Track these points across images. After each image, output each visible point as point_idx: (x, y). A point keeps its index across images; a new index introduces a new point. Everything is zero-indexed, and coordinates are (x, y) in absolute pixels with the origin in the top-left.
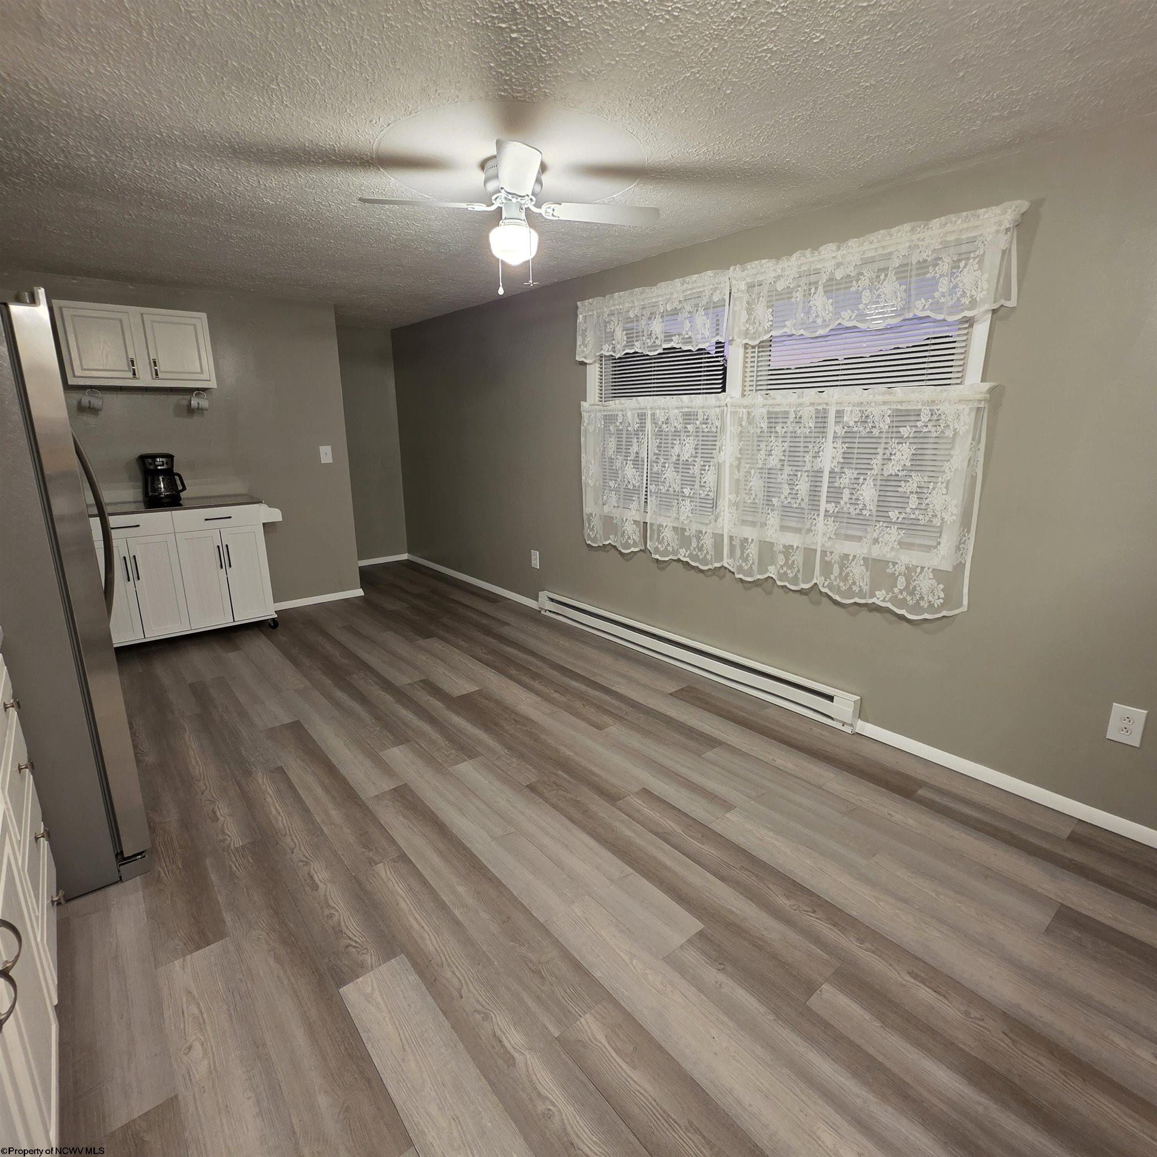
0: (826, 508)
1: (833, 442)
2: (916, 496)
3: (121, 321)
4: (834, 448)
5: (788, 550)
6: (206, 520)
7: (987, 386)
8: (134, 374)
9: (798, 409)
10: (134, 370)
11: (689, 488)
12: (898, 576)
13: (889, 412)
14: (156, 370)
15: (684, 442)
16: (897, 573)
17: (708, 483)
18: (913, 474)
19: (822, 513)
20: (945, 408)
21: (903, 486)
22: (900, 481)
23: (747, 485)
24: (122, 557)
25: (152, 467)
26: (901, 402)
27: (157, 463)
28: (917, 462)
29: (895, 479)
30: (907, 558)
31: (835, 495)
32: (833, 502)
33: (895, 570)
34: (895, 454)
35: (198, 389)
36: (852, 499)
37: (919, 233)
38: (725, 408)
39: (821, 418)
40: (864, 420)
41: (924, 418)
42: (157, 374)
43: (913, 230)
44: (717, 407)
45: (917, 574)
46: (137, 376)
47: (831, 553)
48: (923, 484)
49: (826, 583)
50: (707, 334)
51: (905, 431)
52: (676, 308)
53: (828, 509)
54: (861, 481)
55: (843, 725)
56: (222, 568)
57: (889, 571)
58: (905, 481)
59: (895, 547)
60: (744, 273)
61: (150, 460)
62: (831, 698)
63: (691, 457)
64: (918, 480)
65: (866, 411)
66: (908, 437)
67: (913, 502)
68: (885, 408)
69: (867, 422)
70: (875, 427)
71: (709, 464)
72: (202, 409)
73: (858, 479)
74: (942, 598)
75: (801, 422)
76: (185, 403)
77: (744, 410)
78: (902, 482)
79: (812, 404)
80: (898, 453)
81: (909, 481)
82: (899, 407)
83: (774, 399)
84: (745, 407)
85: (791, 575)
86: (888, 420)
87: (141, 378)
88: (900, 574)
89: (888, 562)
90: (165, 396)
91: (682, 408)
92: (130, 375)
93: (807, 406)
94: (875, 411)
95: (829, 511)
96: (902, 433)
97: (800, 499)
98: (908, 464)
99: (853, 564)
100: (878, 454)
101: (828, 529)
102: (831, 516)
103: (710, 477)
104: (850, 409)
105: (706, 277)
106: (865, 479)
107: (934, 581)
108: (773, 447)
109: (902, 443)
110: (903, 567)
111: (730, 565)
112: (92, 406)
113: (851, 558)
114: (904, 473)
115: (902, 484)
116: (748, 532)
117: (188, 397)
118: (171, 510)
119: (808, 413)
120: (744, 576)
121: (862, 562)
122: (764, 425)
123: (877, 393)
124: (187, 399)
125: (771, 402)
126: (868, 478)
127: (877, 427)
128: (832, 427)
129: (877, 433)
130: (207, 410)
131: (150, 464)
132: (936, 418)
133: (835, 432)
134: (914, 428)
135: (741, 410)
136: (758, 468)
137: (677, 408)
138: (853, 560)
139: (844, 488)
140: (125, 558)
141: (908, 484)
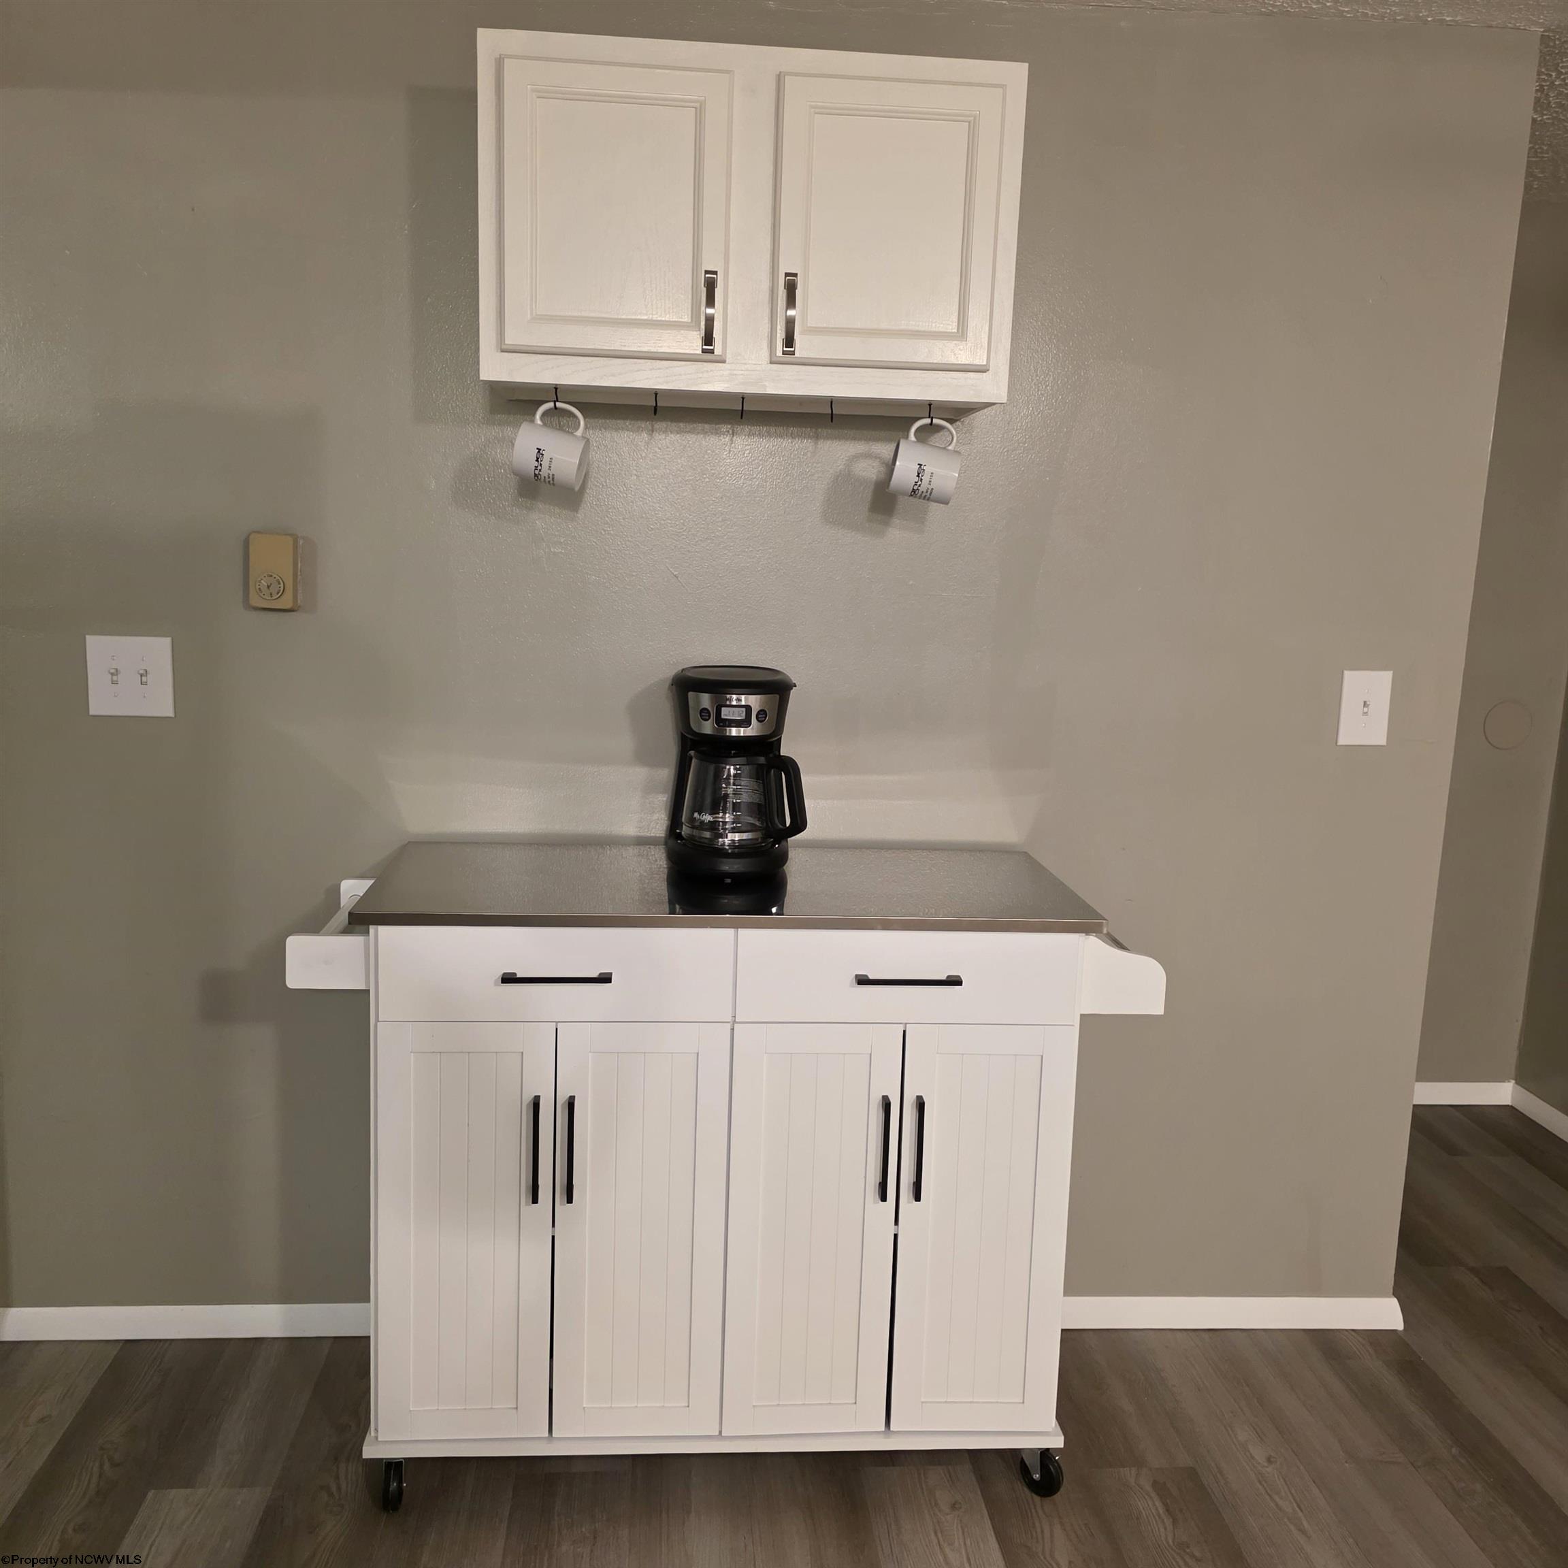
3: (700, 111)
6: (863, 981)
8: (708, 339)
10: (710, 321)
14: (790, 324)
24: (528, 1098)
25: (708, 728)
27: (726, 713)
35: (930, 408)
42: (789, 341)
46: (718, 348)
56: (884, 1198)
61: (706, 700)
72: (928, 497)
76: (870, 471)
87: (729, 358)
90: (807, 444)
92: (694, 344)
112: (545, 472)
117: (886, 450)
118: (736, 926)
124: (877, 457)
130: (945, 502)
131: (705, 714)
140: (536, 1104)
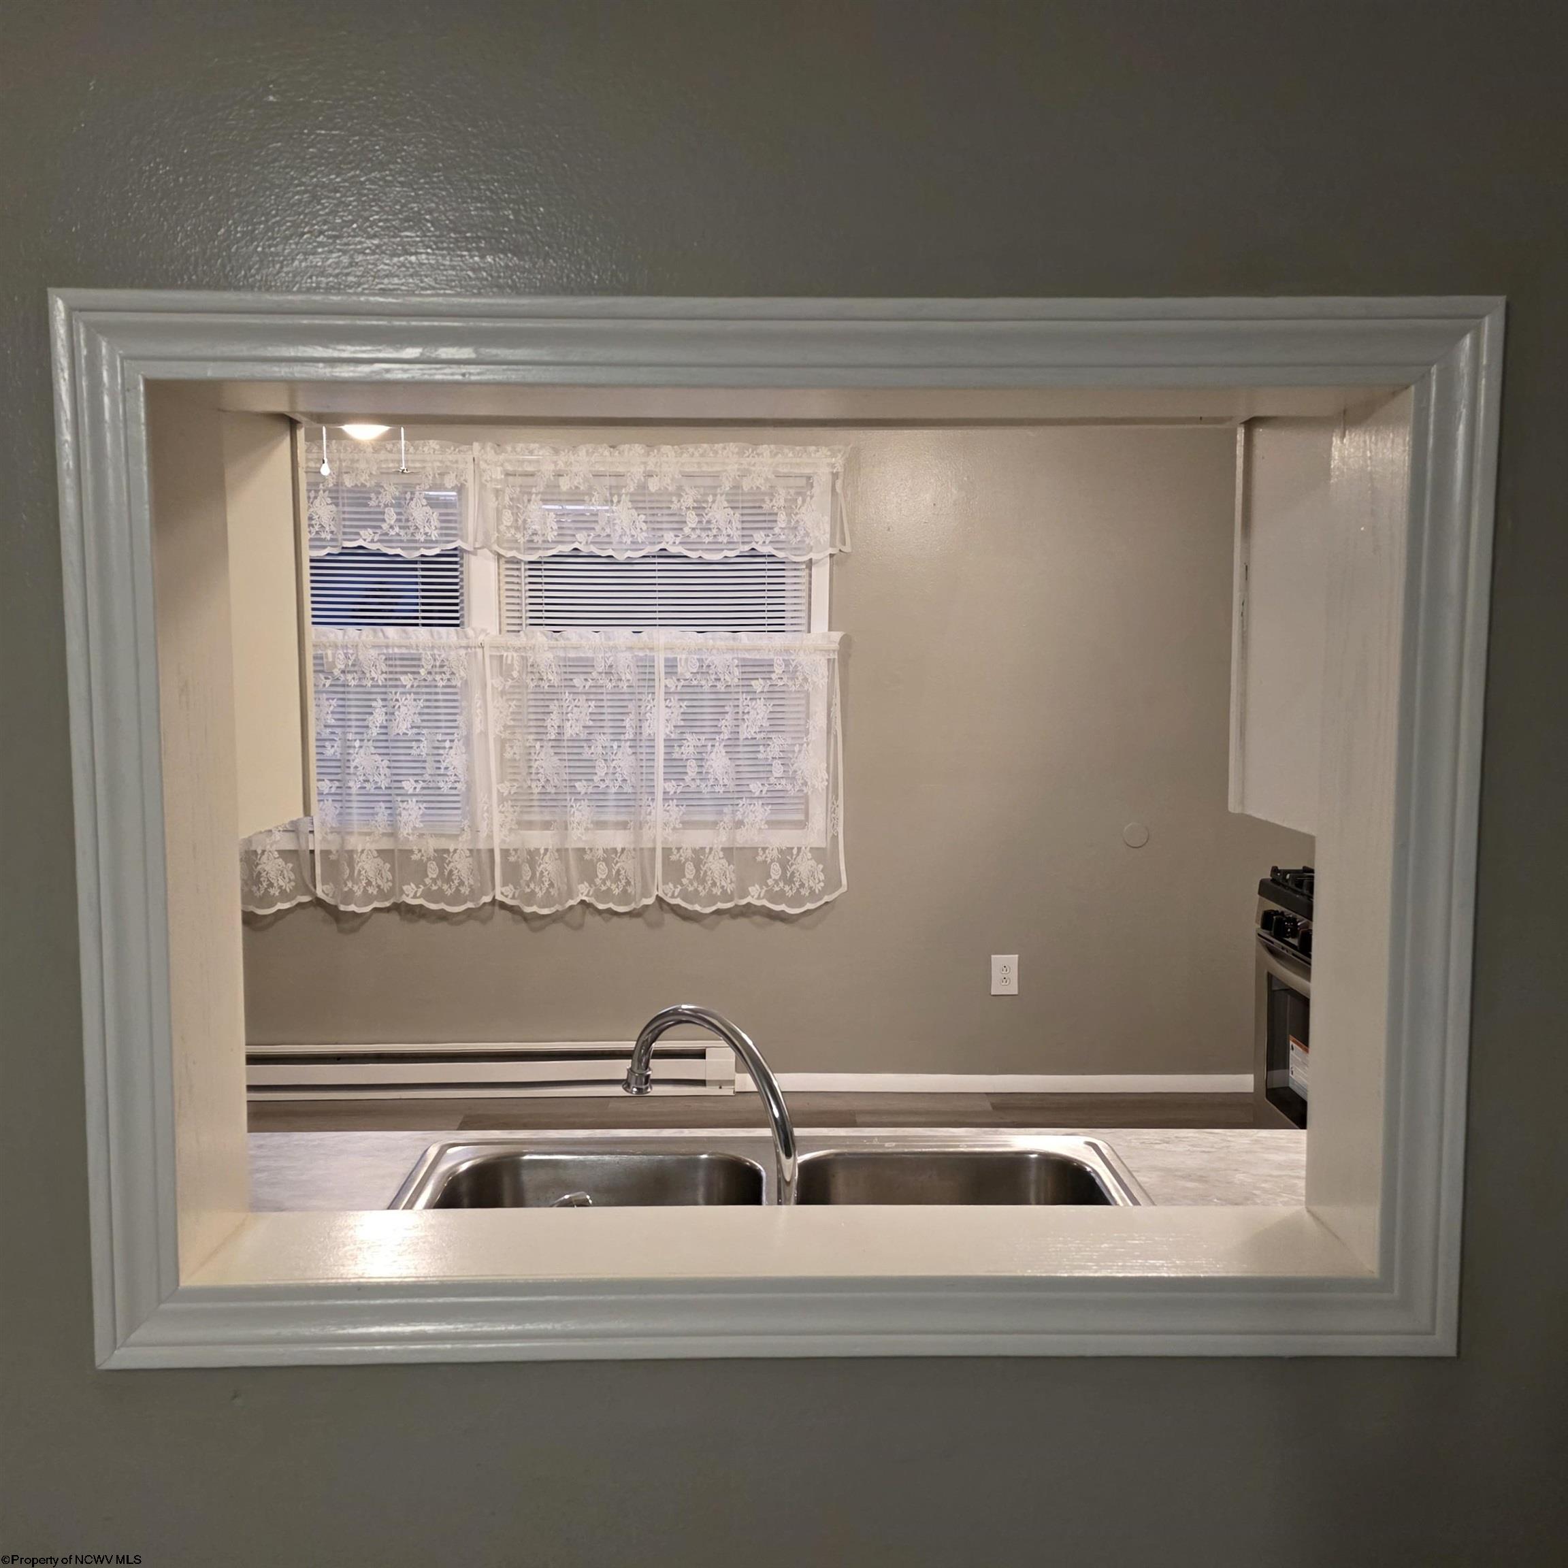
0: (665, 789)
1: (666, 700)
2: (780, 762)
4: (667, 706)
5: (611, 855)
7: (837, 636)
9: (607, 655)
11: (412, 779)
12: (771, 863)
13: (736, 662)
15: (398, 704)
16: (769, 860)
17: (451, 768)
18: (773, 736)
19: (659, 796)
20: (802, 658)
21: (762, 751)
22: (758, 745)
23: (530, 767)
26: (748, 650)
28: (776, 724)
29: (753, 743)
30: (780, 839)
31: (675, 768)
32: (674, 780)
33: (766, 857)
34: (748, 713)
36: (701, 773)
37: (748, 457)
38: (479, 651)
39: (645, 668)
40: (704, 669)
41: (778, 670)
43: (741, 453)
44: (464, 647)
45: (794, 857)
47: (678, 849)
48: (786, 748)
49: (677, 891)
50: (434, 535)
51: (758, 685)
52: (363, 485)
53: (668, 790)
54: (709, 748)
55: (720, 1088)
57: (759, 859)
58: (764, 745)
59: (763, 827)
60: (502, 457)
62: (701, 1055)
63: (412, 727)
64: (780, 743)
65: (706, 659)
66: (762, 692)
67: (778, 770)
68: (729, 656)
69: (708, 673)
70: (719, 680)
71: (451, 737)
73: (706, 746)
74: (823, 881)
75: (611, 673)
77: (515, 655)
78: (761, 747)
79: (630, 649)
80: (752, 712)
81: (769, 745)
82: (747, 656)
83: (568, 639)
84: (517, 650)
85: (616, 892)
86: (737, 672)
88: (772, 861)
89: (757, 848)
91: (387, 647)
93: (622, 652)
94: (717, 660)
95: (669, 792)
96: (755, 687)
97: (620, 779)
98: (766, 724)
99: (711, 857)
100: (727, 713)
101: (670, 816)
102: (672, 799)
103: (455, 759)
104: (684, 657)
105: (426, 449)
106: (713, 746)
107: (813, 861)
108: (570, 708)
109: (756, 699)
110: (775, 852)
111: (507, 896)
113: (707, 851)
114: (762, 735)
115: (761, 748)
116: (539, 839)
119: (624, 660)
120: (540, 907)
121: (721, 854)
122: (554, 679)
123: (719, 638)
125: (562, 643)
126: (717, 744)
127: (722, 679)
128: (663, 682)
129: (723, 688)
132: (792, 671)
133: (666, 686)
134: (768, 681)
135: (510, 654)
136: (550, 740)
137: (374, 647)
138: (710, 853)
139: (687, 760)
141: (769, 749)
